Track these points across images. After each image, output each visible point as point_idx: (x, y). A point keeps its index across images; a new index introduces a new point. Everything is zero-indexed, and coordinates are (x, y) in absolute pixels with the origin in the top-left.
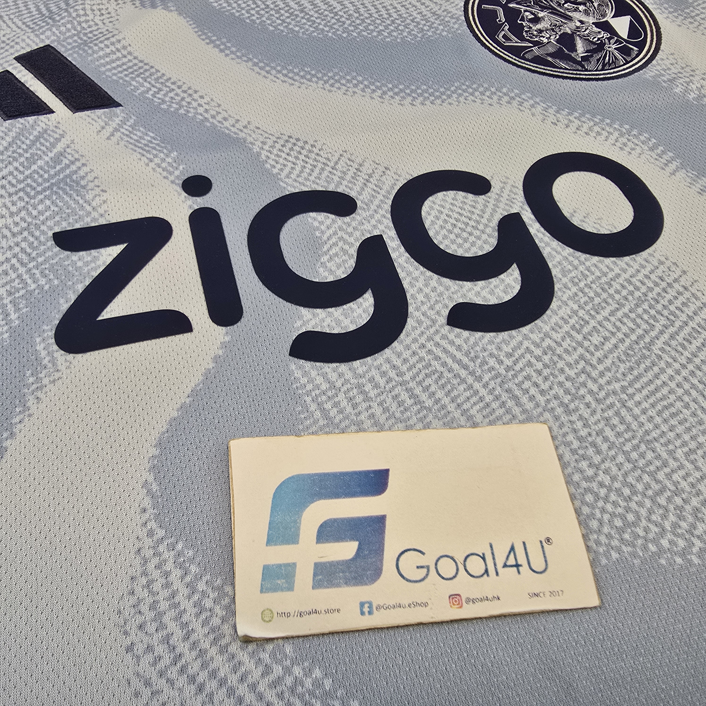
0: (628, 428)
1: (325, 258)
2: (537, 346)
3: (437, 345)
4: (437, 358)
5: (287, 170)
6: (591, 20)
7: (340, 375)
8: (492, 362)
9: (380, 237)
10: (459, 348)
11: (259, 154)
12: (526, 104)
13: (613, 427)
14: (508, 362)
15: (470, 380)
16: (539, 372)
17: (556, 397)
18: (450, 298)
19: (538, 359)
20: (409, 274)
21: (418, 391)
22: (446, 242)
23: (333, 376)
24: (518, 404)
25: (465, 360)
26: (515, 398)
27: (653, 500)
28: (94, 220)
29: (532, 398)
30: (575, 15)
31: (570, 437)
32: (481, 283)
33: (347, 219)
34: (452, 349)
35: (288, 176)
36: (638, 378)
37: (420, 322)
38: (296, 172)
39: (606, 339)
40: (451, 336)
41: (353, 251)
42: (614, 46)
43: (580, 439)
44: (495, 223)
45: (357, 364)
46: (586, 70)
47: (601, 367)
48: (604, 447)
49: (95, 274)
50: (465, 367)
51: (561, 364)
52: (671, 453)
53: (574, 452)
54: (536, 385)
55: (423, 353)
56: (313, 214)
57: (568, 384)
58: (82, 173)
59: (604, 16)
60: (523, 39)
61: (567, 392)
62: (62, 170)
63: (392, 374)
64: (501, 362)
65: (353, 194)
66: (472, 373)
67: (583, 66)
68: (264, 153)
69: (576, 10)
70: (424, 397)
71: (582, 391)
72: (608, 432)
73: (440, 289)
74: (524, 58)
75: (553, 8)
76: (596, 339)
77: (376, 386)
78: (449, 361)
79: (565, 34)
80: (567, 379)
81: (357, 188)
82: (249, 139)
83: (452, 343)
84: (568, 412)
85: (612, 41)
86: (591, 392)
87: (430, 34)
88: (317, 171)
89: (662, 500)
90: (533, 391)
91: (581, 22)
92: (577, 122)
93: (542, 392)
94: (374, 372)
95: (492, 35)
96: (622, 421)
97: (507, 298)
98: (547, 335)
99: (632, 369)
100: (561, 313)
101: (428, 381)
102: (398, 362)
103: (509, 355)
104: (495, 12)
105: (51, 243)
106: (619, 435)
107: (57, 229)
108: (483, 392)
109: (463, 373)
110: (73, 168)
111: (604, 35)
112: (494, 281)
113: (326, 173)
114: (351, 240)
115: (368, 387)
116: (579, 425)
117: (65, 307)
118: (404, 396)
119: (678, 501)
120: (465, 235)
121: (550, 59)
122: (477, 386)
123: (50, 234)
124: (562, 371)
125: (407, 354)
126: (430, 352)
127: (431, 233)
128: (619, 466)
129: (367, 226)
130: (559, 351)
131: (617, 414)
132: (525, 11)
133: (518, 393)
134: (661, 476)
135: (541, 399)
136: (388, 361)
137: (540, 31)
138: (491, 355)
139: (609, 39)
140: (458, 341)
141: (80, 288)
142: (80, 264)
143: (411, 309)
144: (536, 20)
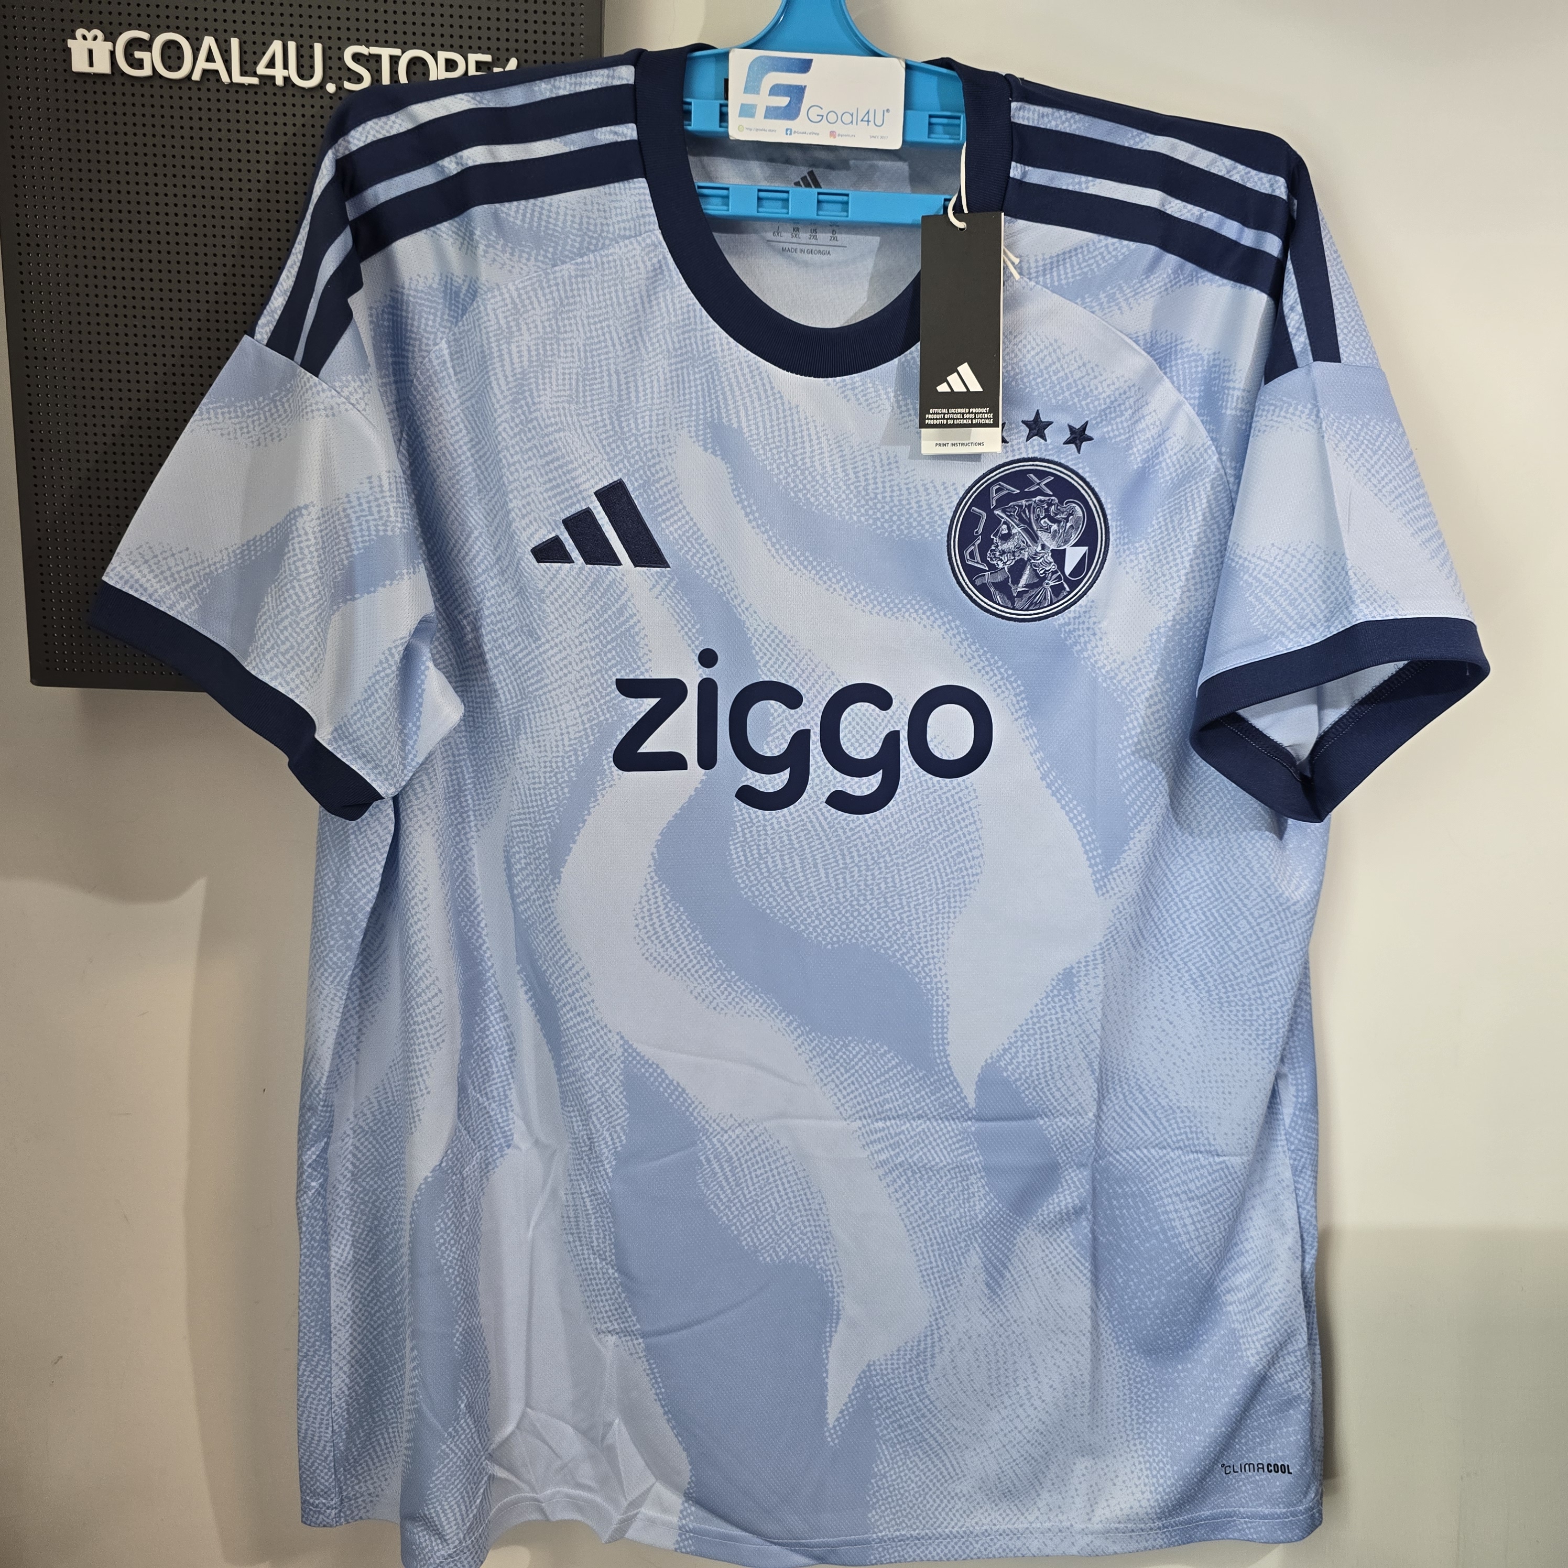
0: (894, 886)
1: (770, 739)
2: (870, 828)
3: (814, 813)
4: (811, 822)
5: (766, 658)
6: (1052, 545)
7: (757, 817)
8: (840, 831)
9: (808, 731)
10: (826, 819)
11: (750, 639)
12: (951, 633)
13: (886, 883)
14: (849, 834)
15: (824, 838)
16: (863, 844)
17: (866, 860)
18: (834, 786)
19: (867, 836)
20: (817, 762)
21: (793, 838)
22: (848, 744)
23: (753, 816)
24: (844, 859)
25: (826, 827)
26: (843, 855)
27: (886, 923)
28: (642, 673)
29: (852, 857)
30: (1044, 537)
31: (862, 883)
32: (856, 779)
33: (792, 711)
34: (821, 818)
35: (765, 665)
36: (913, 859)
37: (810, 797)
38: (771, 662)
39: (909, 832)
40: (824, 810)
41: (789, 738)
42: (1051, 584)
43: (867, 886)
44: (883, 736)
45: (767, 812)
46: (1014, 609)
47: (898, 848)
48: (876, 892)
49: (639, 717)
50: (824, 831)
51: (878, 842)
52: (908, 903)
53: (860, 891)
54: (858, 851)
55: (804, 816)
56: (772, 702)
57: (875, 855)
58: (637, 629)
59: (1066, 542)
60: (984, 560)
61: (873, 859)
62: (624, 623)
63: (783, 824)
64: (845, 833)
65: (803, 692)
66: (827, 836)
67: (1013, 604)
68: (754, 640)
69: (1047, 530)
70: (795, 842)
71: (881, 860)
72: (883, 886)
73: (831, 778)
74: (973, 583)
75: (1030, 525)
76: (903, 831)
77: (773, 829)
78: (817, 825)
79: (1022, 559)
80: (878, 851)
81: (807, 687)
82: (748, 624)
83: (823, 814)
84: (867, 870)
85: (1055, 576)
86: (885, 862)
87: (915, 532)
88: (786, 664)
89: (890, 924)
90: (855, 854)
91: (1043, 547)
92: (978, 660)
93: (859, 856)
94: (774, 820)
95: (962, 548)
96: (893, 881)
97: (867, 793)
98: (879, 823)
99: (912, 853)
100: (893, 810)
101: (802, 834)
102: (789, 818)
103: (851, 830)
104: (978, 518)
105: (614, 686)
106: (887, 888)
107: (619, 677)
108: (828, 847)
109: (822, 834)
110: (632, 622)
111: (1053, 567)
112: (865, 779)
113: (790, 669)
114: (790, 729)
115: (769, 828)
116: (869, 878)
117: (620, 737)
118: (785, 838)
119: (898, 926)
120: (861, 741)
121: (992, 589)
122: (826, 843)
123: (614, 679)
124: (876, 846)
125: (796, 815)
126: (809, 817)
127: (841, 735)
128: (879, 904)
129: (803, 721)
130: (881, 834)
131: (893, 877)
132: (1005, 523)
133: (846, 852)
134: (896, 913)
135: (857, 859)
136: (784, 816)
137: (1003, 553)
138: (842, 828)
139: (1054, 573)
140: (827, 815)
141: (630, 726)
142: (631, 708)
143: (808, 787)
144: (1006, 537)
